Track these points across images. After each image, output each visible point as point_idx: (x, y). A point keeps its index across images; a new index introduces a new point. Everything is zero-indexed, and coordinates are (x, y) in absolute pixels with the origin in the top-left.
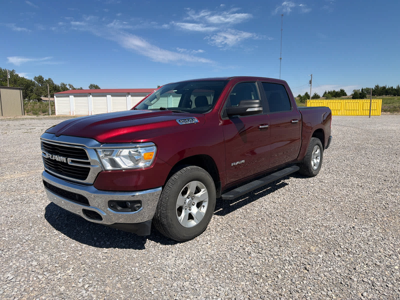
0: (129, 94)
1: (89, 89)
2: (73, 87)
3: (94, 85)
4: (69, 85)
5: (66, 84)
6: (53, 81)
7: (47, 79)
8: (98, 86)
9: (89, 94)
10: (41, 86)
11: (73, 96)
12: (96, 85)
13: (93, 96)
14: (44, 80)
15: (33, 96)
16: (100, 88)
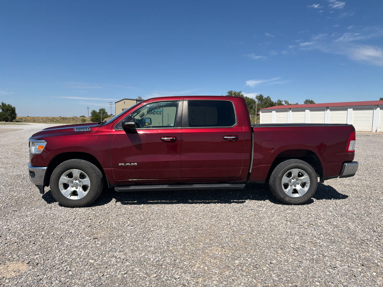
0: (328, 108)
1: (304, 104)
2: (288, 103)
3: (310, 100)
4: (285, 101)
5: (282, 101)
6: (271, 98)
7: (266, 97)
8: (313, 102)
9: (289, 109)
10: (260, 103)
11: (275, 111)
12: (312, 101)
13: (293, 111)
14: (264, 98)
15: (252, 112)
16: (315, 103)
